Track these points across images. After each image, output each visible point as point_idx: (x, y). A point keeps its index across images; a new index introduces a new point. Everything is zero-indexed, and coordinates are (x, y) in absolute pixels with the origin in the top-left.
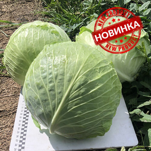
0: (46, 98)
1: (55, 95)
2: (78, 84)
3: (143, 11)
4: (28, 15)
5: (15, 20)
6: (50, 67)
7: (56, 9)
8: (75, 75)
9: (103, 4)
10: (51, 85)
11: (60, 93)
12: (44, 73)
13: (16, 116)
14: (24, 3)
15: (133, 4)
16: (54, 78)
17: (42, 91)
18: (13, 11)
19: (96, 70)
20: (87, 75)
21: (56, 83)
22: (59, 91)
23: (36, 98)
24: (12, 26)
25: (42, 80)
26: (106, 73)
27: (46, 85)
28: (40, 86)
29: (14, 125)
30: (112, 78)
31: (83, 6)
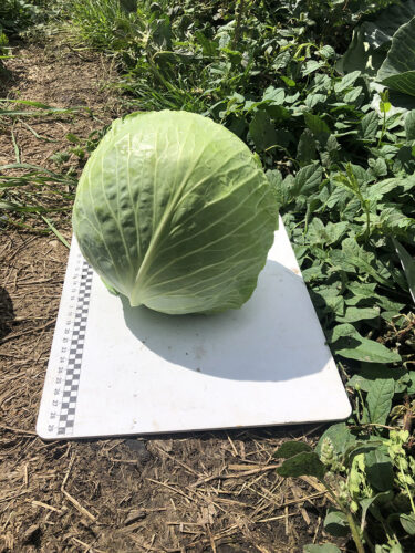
0: (118, 239)
1: (134, 234)
2: (181, 211)
3: (344, 92)
4: (86, 91)
5: (56, 101)
6: (123, 174)
7: (149, 79)
8: (175, 192)
9: (254, 73)
10: (126, 213)
11: (145, 230)
12: (110, 186)
13: (54, 336)
14: (77, 64)
15: (321, 76)
16: (132, 200)
17: (108, 225)
18: (53, 81)
19: (221, 179)
20: (200, 191)
21: (136, 209)
22: (143, 226)
23: (98, 239)
24: (50, 115)
25: (107, 202)
26: (241, 183)
27: (116, 212)
28: (104, 214)
29: (50, 358)
30: (256, 192)
31: (207, 76)
